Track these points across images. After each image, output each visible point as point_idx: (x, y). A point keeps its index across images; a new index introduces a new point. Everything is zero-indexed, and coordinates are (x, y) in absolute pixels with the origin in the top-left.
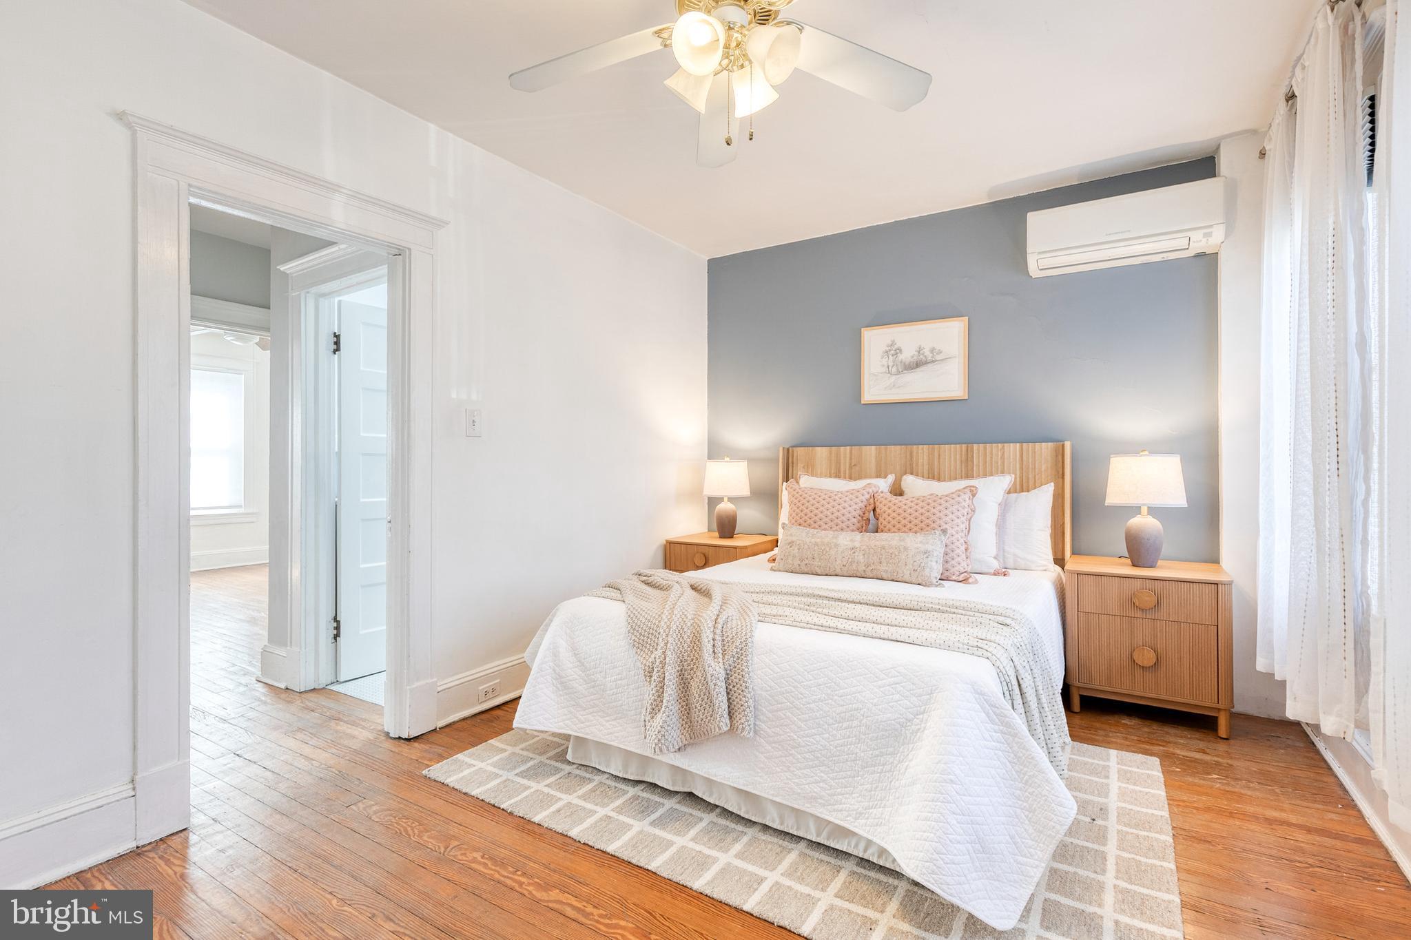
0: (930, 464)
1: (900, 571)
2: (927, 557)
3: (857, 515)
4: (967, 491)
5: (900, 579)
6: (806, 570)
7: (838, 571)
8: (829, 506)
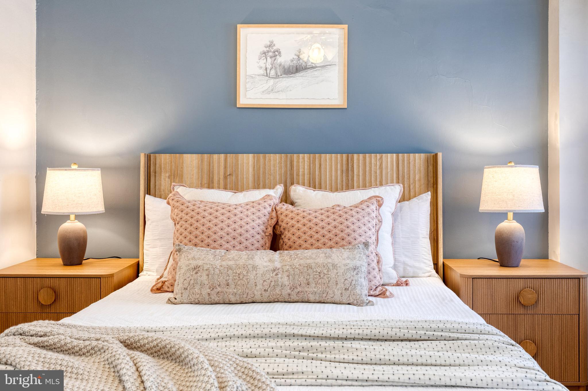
0: (312, 173)
1: (330, 292)
2: (357, 274)
3: (261, 232)
4: (374, 201)
5: (329, 301)
6: (217, 299)
7: (258, 297)
8: (230, 222)
